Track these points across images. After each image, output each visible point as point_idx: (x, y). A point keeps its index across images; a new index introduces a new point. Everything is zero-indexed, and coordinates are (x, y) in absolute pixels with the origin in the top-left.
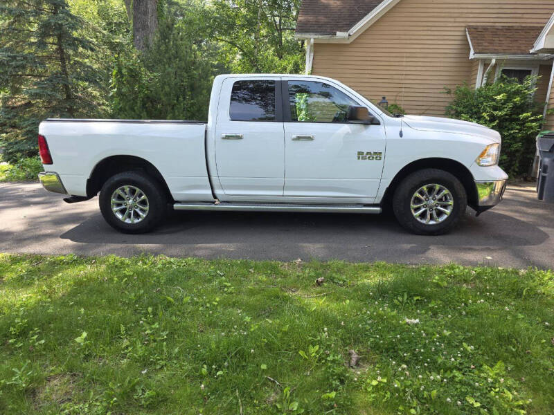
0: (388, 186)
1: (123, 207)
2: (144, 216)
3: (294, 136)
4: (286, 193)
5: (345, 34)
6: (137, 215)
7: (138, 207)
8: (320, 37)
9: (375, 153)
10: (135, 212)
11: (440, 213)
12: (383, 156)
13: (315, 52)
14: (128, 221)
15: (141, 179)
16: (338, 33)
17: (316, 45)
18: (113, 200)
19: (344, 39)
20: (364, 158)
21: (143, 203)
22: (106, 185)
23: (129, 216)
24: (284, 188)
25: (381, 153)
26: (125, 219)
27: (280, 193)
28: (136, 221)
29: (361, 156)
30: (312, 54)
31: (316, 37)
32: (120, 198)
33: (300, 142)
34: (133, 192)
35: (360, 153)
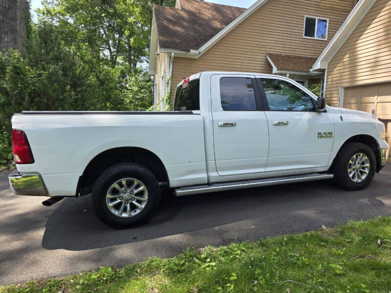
0: (334, 157)
1: (119, 201)
2: (143, 206)
3: (276, 122)
4: (268, 169)
5: (196, 52)
6: (133, 207)
7: (134, 198)
8: (179, 52)
9: (329, 133)
10: (131, 204)
11: (362, 173)
12: (333, 135)
13: (173, 63)
14: (124, 215)
15: (141, 169)
16: (192, 51)
17: (175, 57)
18: (108, 196)
19: (195, 55)
20: (322, 137)
21: (141, 194)
22: (101, 180)
23: (125, 210)
24: (266, 166)
25: (332, 133)
26: (121, 214)
27: (262, 170)
28: (133, 214)
29: (320, 136)
30: (171, 64)
31: (176, 52)
32: (115, 192)
33: (280, 127)
34: (130, 184)
35: (319, 134)
